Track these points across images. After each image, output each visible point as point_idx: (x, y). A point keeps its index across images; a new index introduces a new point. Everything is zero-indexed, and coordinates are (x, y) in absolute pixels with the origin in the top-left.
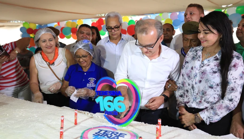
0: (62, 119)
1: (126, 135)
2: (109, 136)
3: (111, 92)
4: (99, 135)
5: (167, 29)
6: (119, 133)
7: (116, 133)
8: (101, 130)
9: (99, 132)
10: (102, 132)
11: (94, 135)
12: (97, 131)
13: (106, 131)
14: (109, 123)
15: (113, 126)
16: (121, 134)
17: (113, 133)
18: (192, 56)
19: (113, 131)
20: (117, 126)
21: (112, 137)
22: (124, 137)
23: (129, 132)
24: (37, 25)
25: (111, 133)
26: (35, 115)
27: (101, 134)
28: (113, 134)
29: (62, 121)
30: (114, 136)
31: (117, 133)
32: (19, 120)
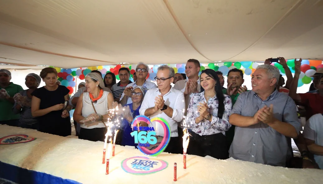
0: (104, 152)
1: (158, 162)
2: (145, 164)
3: (145, 128)
4: (136, 164)
5: (179, 77)
6: (152, 162)
7: (149, 162)
8: (137, 160)
9: (135, 162)
10: (138, 161)
11: (132, 164)
12: (133, 160)
13: (141, 161)
14: (142, 153)
15: (146, 155)
16: (153, 162)
17: (147, 161)
18: (197, 99)
19: (147, 160)
20: (148, 156)
21: (147, 165)
22: (157, 165)
23: (159, 160)
24: (61, 69)
25: (145, 162)
26: (75, 149)
27: (137, 163)
28: (147, 163)
29: (104, 153)
30: (148, 164)
31: (151, 162)
32: (62, 153)
